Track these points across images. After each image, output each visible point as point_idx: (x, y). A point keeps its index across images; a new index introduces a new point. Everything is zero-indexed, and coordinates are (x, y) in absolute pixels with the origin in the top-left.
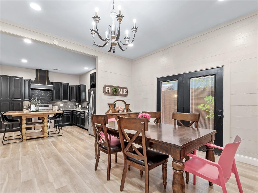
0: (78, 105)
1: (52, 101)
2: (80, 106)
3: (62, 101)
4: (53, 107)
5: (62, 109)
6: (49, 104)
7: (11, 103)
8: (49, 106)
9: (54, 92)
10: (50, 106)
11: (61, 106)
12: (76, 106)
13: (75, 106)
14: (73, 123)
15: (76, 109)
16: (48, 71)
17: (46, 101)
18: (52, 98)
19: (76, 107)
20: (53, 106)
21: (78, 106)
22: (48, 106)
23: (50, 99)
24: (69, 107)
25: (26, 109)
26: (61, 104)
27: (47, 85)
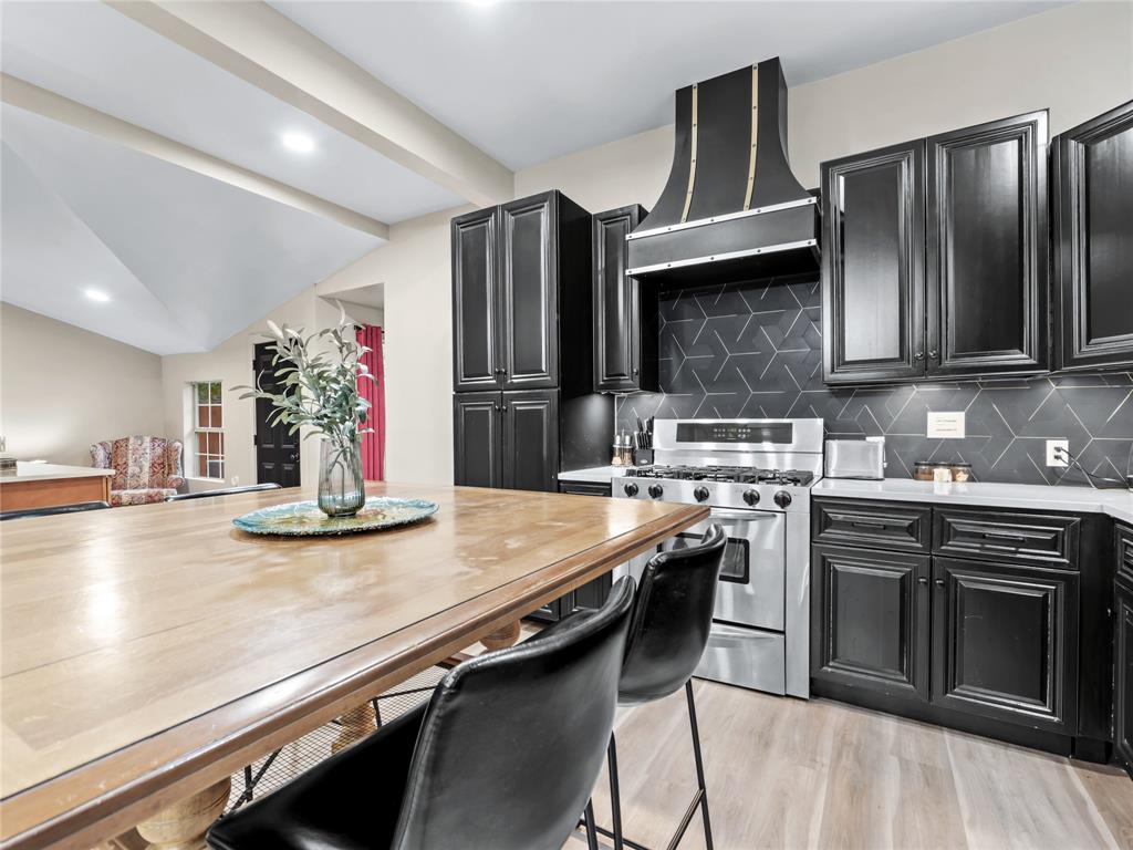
4: (832, 444)
5: (942, 473)
7: (501, 410)
8: (789, 439)
10: (804, 431)
11: (932, 434)
16: (776, 61)
17: (772, 382)
20: (835, 432)
22: (784, 436)
24: (1056, 452)
26: (932, 417)
27: (754, 212)
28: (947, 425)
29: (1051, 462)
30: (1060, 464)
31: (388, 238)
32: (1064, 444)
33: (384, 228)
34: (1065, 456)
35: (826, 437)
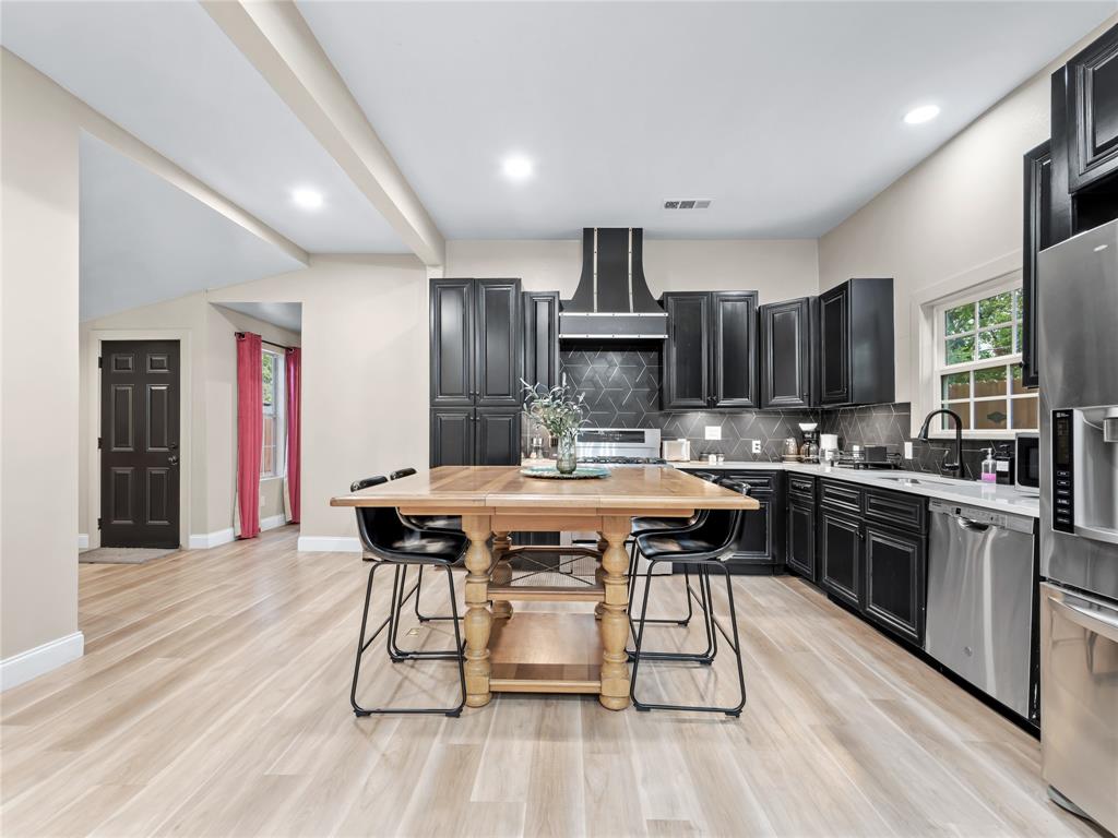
0: (817, 432)
1: (661, 407)
2: (828, 442)
3: (715, 407)
4: (665, 443)
5: (712, 457)
6: (645, 425)
7: (475, 420)
8: (643, 441)
9: (672, 354)
10: (653, 436)
11: (707, 437)
12: (802, 438)
13: (792, 443)
14: (791, 560)
15: (800, 461)
16: (641, 230)
17: (629, 407)
18: (661, 390)
19: (799, 447)
20: (666, 436)
21: (818, 443)
22: (639, 437)
23: (649, 396)
24: (756, 447)
25: (540, 451)
26: (708, 429)
27: (636, 314)
28: (714, 433)
29: (754, 451)
30: (758, 451)
31: (309, 264)
32: (759, 442)
33: (308, 256)
34: (759, 447)
35: (662, 439)
